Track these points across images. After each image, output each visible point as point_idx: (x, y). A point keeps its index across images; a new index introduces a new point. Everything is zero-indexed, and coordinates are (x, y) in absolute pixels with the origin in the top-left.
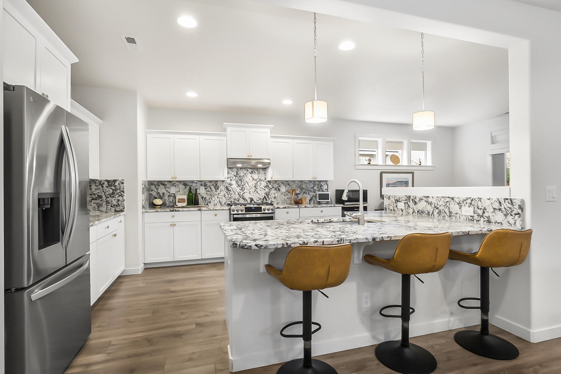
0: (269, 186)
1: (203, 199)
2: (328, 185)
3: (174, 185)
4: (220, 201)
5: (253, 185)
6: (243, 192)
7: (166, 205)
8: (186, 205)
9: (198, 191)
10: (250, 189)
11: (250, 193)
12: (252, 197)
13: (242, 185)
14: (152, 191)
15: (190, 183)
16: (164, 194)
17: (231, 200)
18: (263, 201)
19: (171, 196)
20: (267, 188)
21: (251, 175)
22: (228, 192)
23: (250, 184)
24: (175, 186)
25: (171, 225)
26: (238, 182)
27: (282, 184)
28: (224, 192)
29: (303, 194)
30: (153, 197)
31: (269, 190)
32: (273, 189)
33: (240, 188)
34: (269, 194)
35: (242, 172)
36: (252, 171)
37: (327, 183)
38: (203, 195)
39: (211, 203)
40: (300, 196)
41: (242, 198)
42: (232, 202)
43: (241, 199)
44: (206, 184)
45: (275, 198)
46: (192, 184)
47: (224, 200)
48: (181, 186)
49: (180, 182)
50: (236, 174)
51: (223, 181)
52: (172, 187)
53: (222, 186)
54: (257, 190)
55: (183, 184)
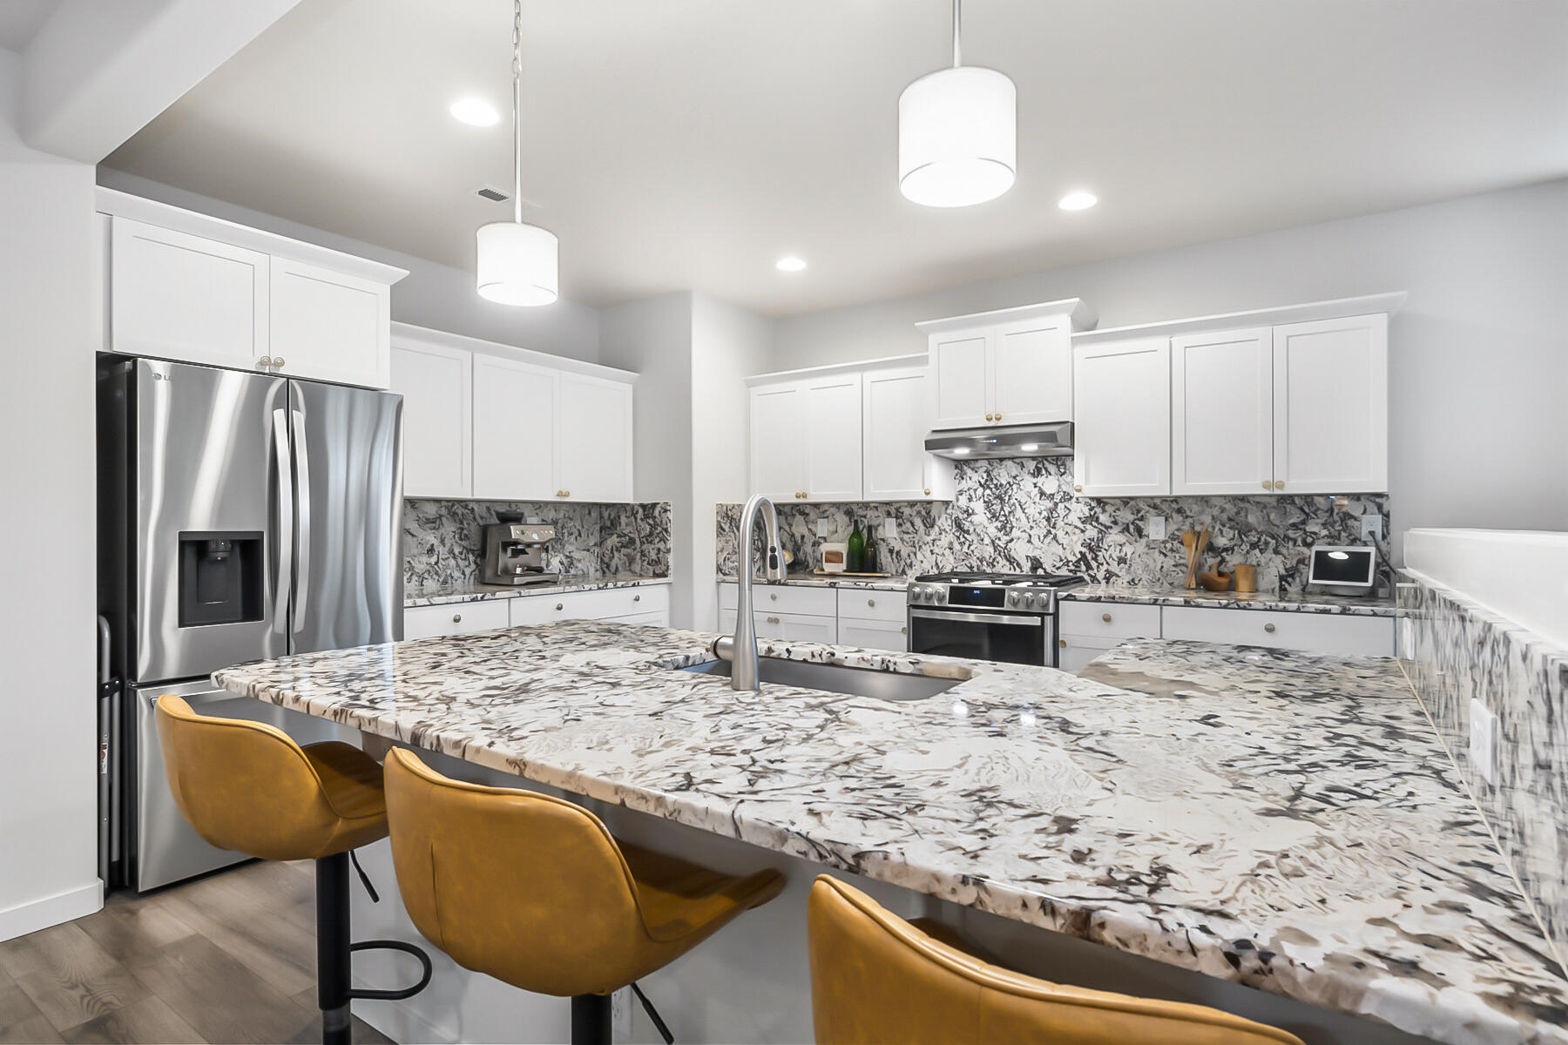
0: (1098, 518)
1: (891, 556)
2: (1387, 516)
3: (825, 515)
4: (938, 561)
5: (1040, 513)
6: (1008, 538)
7: (808, 566)
8: (845, 571)
9: (880, 533)
10: (1032, 527)
11: (1029, 542)
12: (1037, 553)
13: (1005, 515)
15: (861, 508)
16: (803, 537)
17: (971, 560)
18: (1075, 572)
19: (819, 545)
20: (1091, 524)
21: (1035, 480)
22: (961, 537)
23: (1031, 510)
24: (827, 517)
25: (770, 620)
26: (993, 505)
27: (1151, 510)
28: (951, 537)
29: (1248, 552)
31: (1100, 531)
32: (1116, 529)
33: (999, 525)
34: (1098, 546)
35: (1003, 473)
36: (1036, 467)
37: (1380, 507)
38: (892, 543)
39: (914, 568)
40: (1233, 560)
41: (1005, 556)
42: (971, 567)
43: (1003, 562)
44: (901, 511)
45: (1122, 561)
46: (865, 513)
48: (842, 519)
49: (837, 505)
50: (985, 477)
51: (947, 503)
52: (820, 521)
53: (944, 516)
54: (1053, 531)
55: (845, 513)
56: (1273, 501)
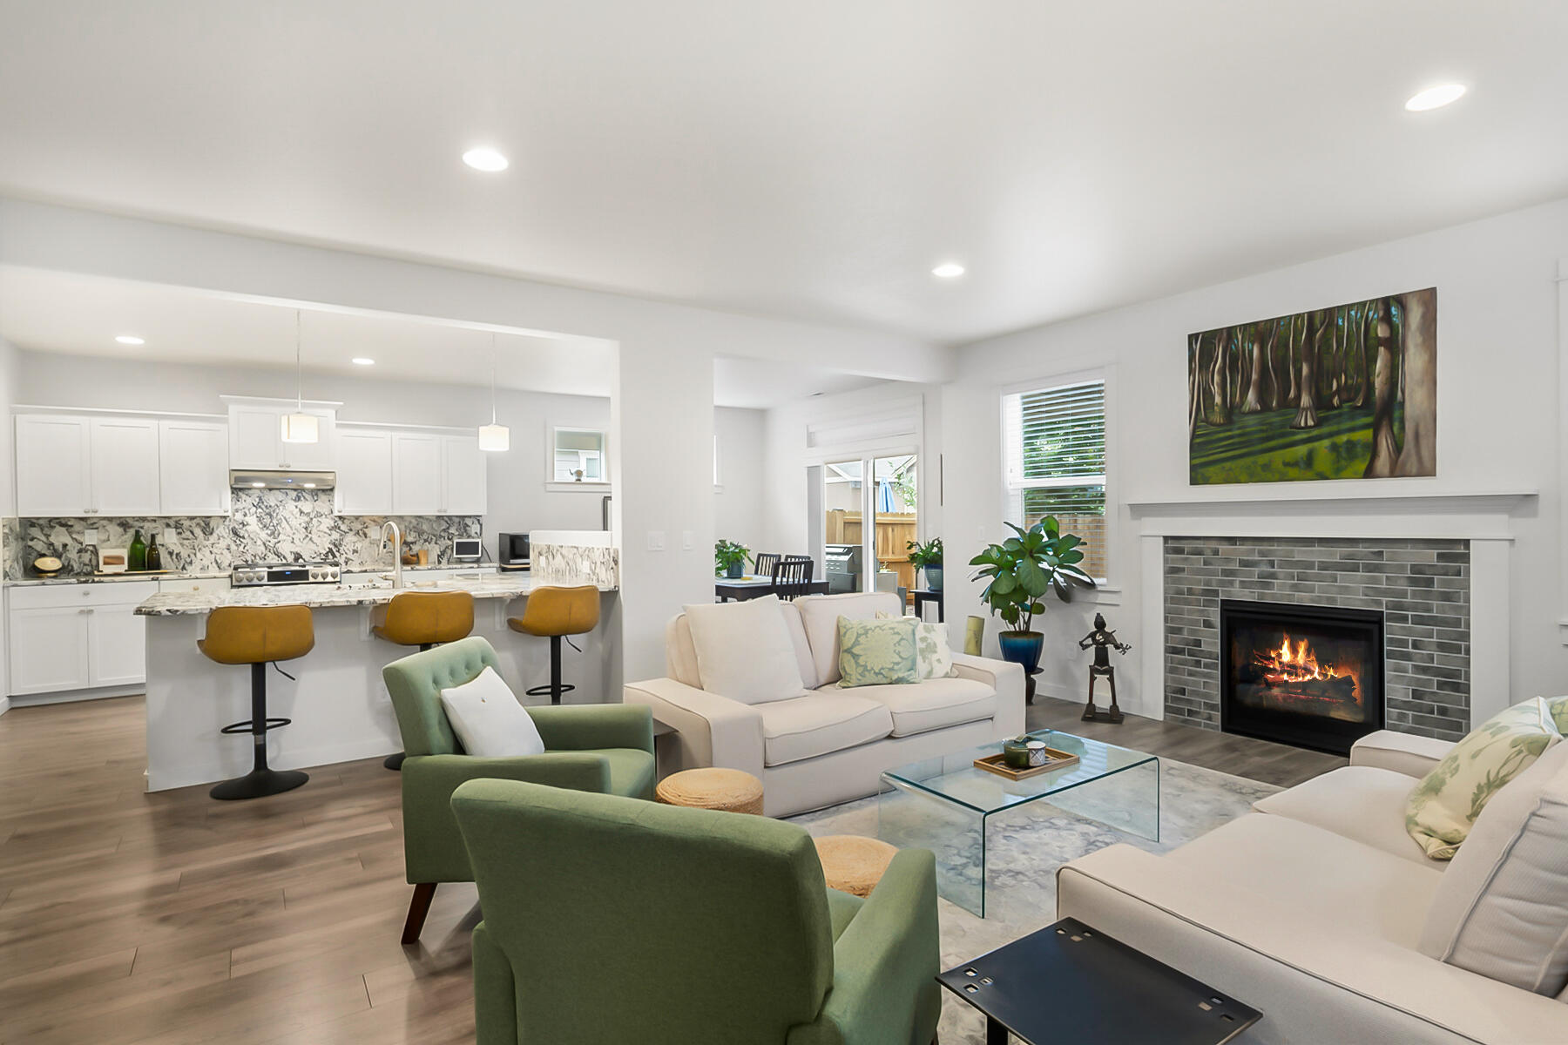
0: (339, 527)
1: (171, 557)
2: (481, 525)
3: (95, 526)
4: (217, 559)
5: (300, 524)
6: (276, 541)
7: (72, 570)
8: (126, 571)
9: (159, 540)
10: (294, 534)
11: (293, 542)
12: (298, 550)
13: (273, 526)
14: (32, 539)
15: (137, 521)
16: (65, 546)
17: (245, 556)
18: (325, 560)
19: (86, 552)
20: (335, 531)
21: (297, 504)
22: (237, 541)
23: (294, 523)
24: (97, 528)
25: (82, 612)
26: (264, 519)
27: (372, 523)
28: (228, 541)
29: (423, 544)
30: (35, 554)
31: (342, 535)
32: (351, 534)
33: (269, 532)
34: (340, 544)
35: (272, 498)
36: (297, 496)
37: (479, 520)
38: (172, 547)
39: (193, 565)
40: (416, 548)
41: (274, 552)
42: (247, 561)
43: (271, 555)
44: (181, 522)
45: (355, 551)
46: (142, 525)
47: (227, 559)
48: (115, 530)
49: (110, 519)
50: (258, 501)
51: (224, 518)
52: (86, 531)
53: (222, 526)
54: (310, 535)
55: (119, 525)
56: (434, 518)
